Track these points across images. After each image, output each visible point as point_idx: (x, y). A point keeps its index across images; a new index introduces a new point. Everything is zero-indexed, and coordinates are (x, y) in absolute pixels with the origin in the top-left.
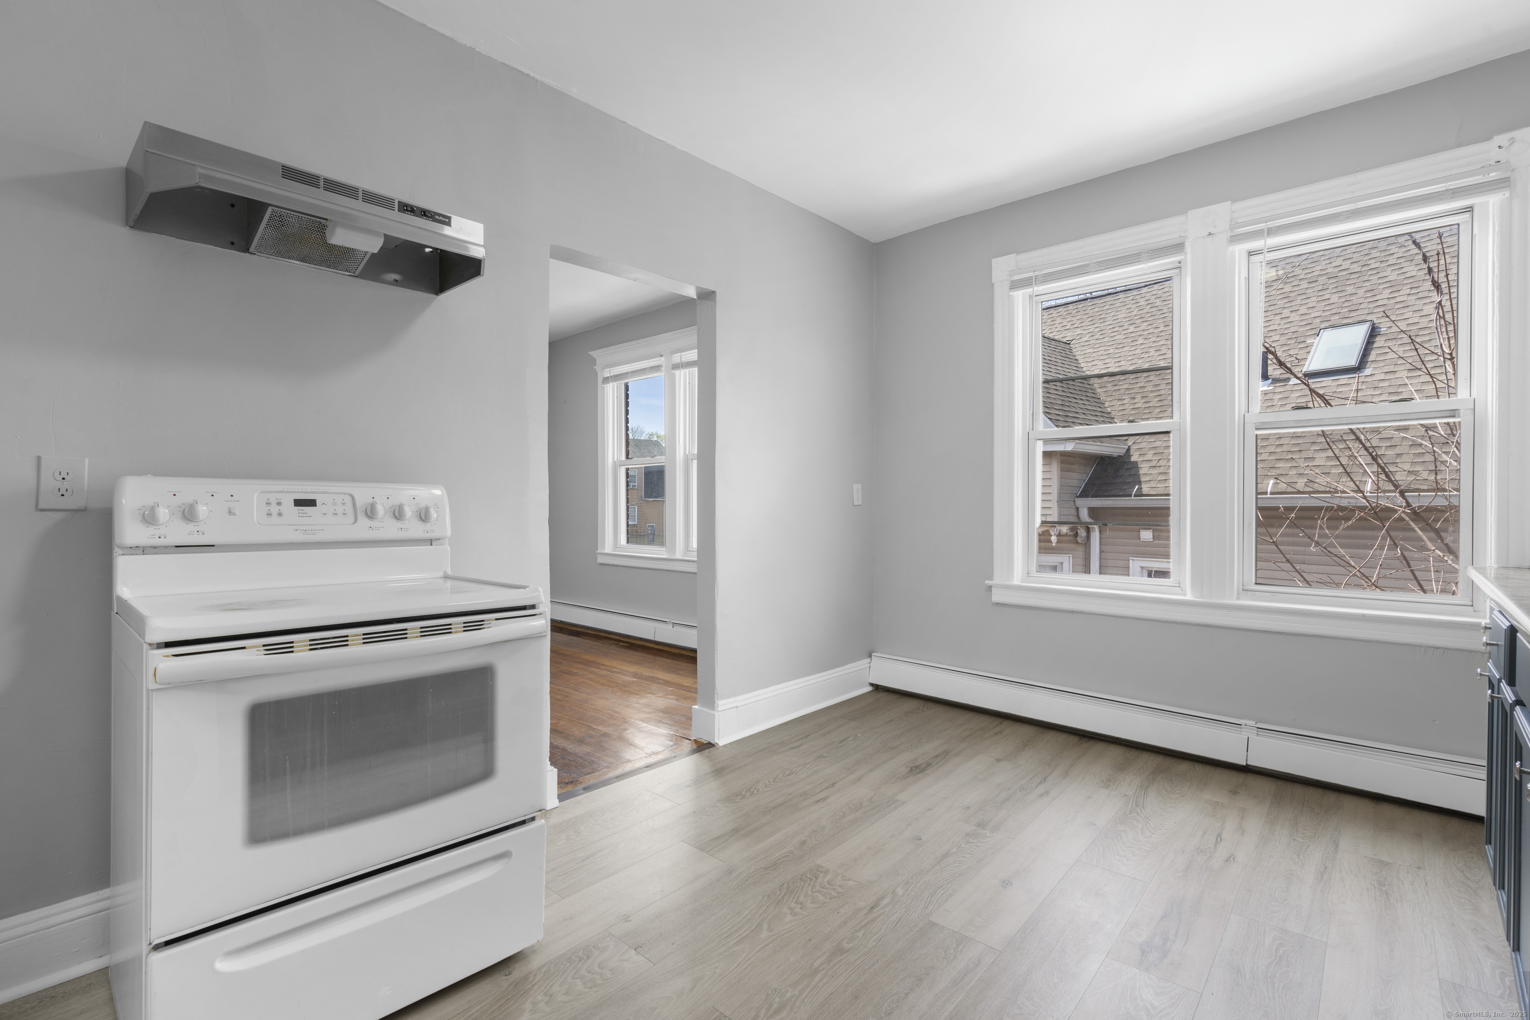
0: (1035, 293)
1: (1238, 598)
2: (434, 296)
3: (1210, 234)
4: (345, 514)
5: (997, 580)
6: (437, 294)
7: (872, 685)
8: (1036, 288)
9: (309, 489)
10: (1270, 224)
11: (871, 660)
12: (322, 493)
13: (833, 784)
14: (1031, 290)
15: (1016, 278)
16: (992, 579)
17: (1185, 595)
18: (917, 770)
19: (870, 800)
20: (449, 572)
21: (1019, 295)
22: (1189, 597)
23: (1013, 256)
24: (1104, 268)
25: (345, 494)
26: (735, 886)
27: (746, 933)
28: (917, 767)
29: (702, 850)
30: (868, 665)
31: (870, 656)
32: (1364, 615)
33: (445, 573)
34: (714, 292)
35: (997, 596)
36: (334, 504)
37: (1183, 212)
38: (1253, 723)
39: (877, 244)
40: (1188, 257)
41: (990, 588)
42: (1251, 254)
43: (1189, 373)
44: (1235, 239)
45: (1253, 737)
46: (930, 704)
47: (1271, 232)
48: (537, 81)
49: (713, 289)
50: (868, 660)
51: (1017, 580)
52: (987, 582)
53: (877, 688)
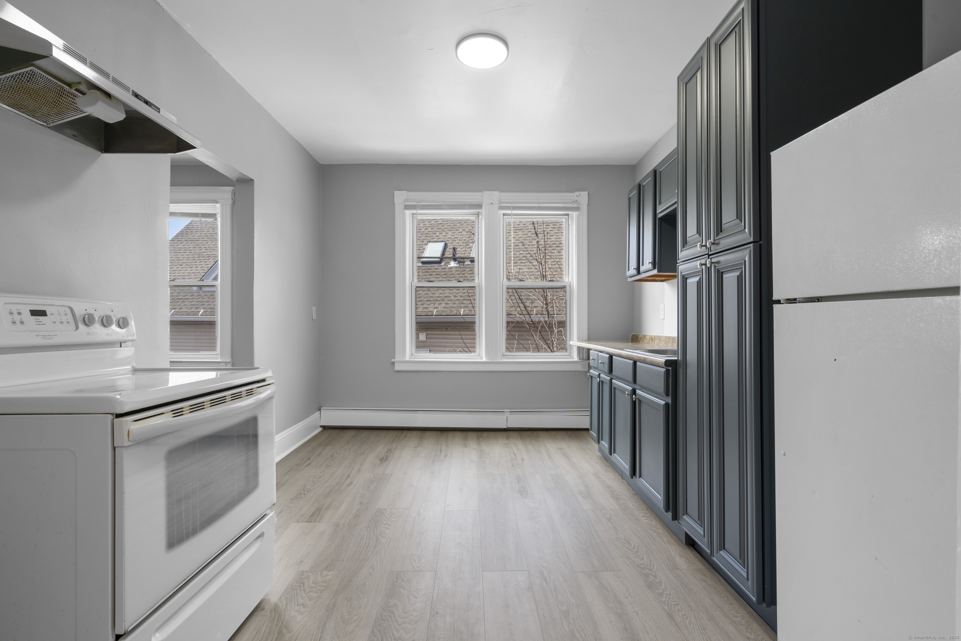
0: (418, 213)
1: (501, 359)
2: (100, 153)
3: (492, 203)
4: (68, 323)
5: (398, 358)
6: (102, 152)
7: (321, 426)
8: (418, 211)
9: (40, 301)
10: (514, 205)
11: (321, 412)
12: (50, 305)
13: (349, 476)
14: (416, 211)
15: (407, 203)
16: (394, 358)
17: (482, 359)
18: (384, 459)
19: (374, 477)
20: (138, 367)
21: (408, 213)
22: (484, 359)
23: (405, 192)
24: (450, 208)
25: (65, 306)
26: (347, 529)
27: (375, 543)
28: (382, 459)
29: (310, 522)
30: (320, 415)
31: (320, 410)
32: (543, 361)
33: (133, 367)
34: (251, 181)
35: (398, 367)
36: (59, 314)
37: (481, 191)
38: (508, 410)
39: (323, 165)
40: (483, 211)
41: (393, 363)
42: (504, 215)
43: (484, 262)
44: (501, 208)
45: (509, 416)
46: (361, 431)
47: (514, 208)
48: (164, 10)
49: (253, 178)
50: (319, 412)
51: (407, 358)
52: (392, 360)
53: (325, 428)
